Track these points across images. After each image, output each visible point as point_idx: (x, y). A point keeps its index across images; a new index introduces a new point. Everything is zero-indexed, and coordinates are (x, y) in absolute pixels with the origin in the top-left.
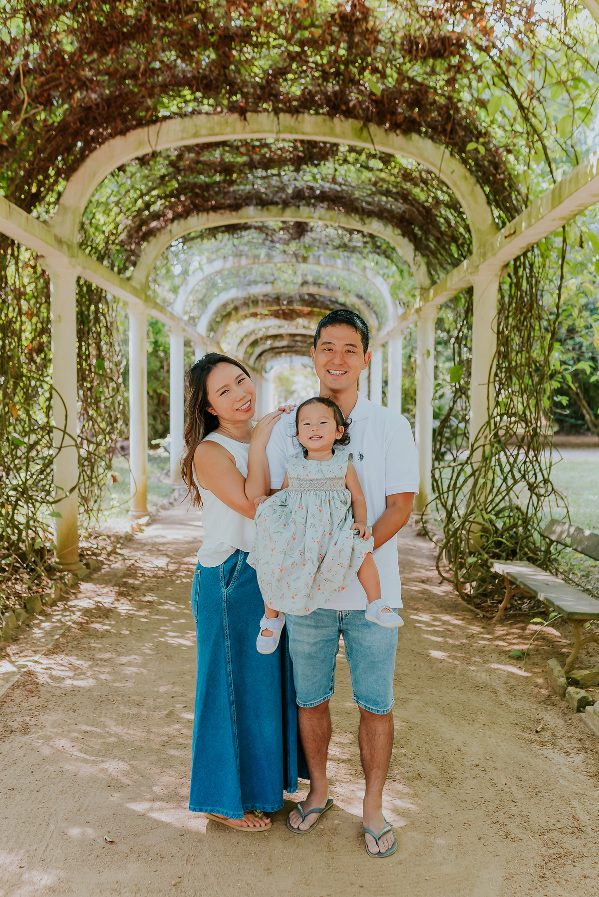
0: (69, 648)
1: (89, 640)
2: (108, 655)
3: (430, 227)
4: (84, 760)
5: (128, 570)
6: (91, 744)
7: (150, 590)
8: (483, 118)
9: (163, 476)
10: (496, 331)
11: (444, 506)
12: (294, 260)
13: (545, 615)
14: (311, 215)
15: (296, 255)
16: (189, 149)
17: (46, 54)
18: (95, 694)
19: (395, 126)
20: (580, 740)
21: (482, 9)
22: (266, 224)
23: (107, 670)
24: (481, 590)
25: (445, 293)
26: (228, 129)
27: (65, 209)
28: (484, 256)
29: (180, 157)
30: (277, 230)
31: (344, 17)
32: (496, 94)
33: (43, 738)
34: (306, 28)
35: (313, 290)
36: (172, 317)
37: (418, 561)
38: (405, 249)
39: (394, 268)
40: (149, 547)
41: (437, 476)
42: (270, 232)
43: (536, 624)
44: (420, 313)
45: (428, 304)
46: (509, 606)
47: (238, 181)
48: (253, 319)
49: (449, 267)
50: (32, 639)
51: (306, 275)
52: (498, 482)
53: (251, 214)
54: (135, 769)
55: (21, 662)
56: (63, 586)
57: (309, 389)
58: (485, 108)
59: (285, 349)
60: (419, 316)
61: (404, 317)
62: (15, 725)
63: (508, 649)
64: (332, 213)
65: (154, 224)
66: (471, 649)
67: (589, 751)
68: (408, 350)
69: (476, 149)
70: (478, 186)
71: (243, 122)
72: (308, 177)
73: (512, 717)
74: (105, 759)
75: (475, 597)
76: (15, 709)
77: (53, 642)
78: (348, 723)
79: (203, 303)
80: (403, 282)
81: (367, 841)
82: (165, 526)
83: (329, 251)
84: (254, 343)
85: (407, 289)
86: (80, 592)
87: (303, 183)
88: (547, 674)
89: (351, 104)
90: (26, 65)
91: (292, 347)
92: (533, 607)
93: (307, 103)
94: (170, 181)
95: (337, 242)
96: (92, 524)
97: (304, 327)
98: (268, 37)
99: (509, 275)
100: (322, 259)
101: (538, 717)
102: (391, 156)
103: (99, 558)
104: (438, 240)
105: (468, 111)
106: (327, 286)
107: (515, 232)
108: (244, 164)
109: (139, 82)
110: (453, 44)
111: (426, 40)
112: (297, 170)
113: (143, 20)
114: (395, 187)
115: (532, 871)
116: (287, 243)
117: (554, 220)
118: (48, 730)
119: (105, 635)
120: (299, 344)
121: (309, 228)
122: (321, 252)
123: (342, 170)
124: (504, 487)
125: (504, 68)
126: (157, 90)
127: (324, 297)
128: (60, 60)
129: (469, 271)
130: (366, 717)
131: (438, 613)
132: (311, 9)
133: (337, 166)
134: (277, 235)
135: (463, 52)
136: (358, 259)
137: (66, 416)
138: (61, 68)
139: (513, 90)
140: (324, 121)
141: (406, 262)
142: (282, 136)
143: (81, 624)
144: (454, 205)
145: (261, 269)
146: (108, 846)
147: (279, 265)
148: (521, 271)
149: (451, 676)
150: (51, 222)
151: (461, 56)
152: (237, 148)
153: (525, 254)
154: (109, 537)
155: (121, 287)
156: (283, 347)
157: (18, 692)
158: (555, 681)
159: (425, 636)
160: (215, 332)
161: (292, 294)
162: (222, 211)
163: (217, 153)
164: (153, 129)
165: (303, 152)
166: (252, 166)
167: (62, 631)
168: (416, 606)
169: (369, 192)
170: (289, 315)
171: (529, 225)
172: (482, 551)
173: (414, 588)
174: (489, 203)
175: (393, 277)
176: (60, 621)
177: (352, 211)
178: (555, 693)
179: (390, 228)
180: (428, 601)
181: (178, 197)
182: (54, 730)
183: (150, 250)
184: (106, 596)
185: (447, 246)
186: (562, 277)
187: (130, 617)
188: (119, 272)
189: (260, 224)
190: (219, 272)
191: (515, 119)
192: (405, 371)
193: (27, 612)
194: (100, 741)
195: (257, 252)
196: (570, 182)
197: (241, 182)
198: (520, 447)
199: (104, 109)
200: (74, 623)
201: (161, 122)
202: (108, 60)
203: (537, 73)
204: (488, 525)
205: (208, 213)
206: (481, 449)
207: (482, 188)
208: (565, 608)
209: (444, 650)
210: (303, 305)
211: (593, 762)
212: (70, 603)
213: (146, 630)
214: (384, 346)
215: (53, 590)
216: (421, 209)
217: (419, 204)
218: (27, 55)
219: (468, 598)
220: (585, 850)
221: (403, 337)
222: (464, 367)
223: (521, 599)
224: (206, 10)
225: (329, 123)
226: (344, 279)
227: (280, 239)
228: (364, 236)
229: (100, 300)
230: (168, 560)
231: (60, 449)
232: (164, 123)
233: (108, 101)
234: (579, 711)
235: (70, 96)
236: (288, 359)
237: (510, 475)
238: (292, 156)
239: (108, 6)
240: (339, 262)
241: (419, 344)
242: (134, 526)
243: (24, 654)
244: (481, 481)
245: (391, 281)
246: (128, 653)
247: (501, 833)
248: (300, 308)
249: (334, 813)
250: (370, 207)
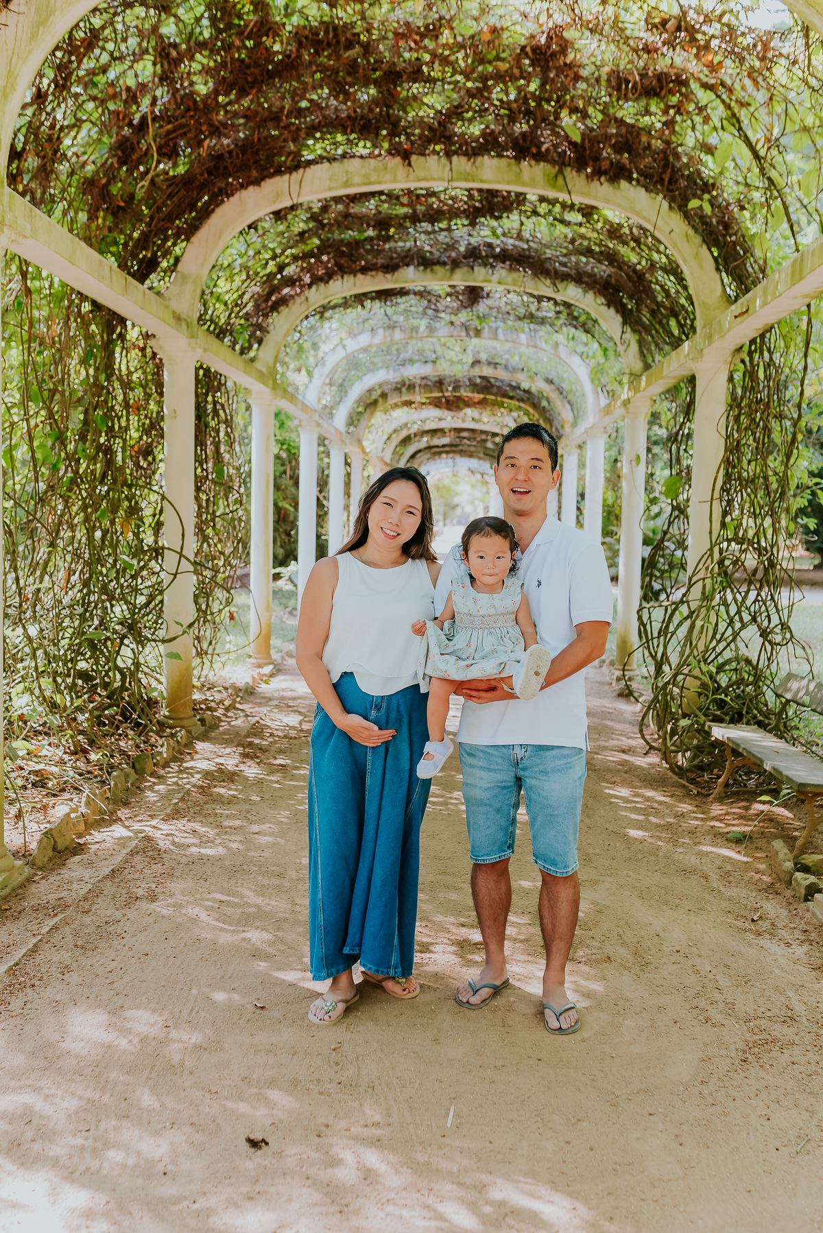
0: (191, 814)
1: (214, 806)
2: (237, 823)
3: (644, 296)
4: (222, 930)
5: (252, 728)
6: (229, 913)
7: (281, 752)
8: (709, 167)
9: (286, 615)
10: (724, 433)
11: (654, 657)
12: (464, 334)
13: (775, 793)
14: (488, 278)
15: (466, 327)
16: (337, 200)
17: (176, 99)
18: (227, 863)
19: (598, 173)
20: (805, 931)
21: (708, 42)
22: (429, 288)
23: (239, 838)
24: (696, 762)
25: (660, 382)
26: (388, 177)
27: (184, 277)
28: (710, 337)
29: (325, 209)
30: (443, 296)
31: (537, 49)
32: (727, 140)
33: (174, 906)
34: (490, 62)
35: (487, 371)
36: (305, 408)
37: (619, 726)
38: (610, 321)
39: (596, 345)
40: (274, 703)
41: (645, 618)
42: (433, 300)
43: (764, 803)
44: (628, 406)
45: (639, 395)
46: (731, 782)
47: (396, 236)
48: (405, 409)
49: (667, 348)
50: (146, 803)
51: (478, 352)
52: (722, 626)
53: (410, 277)
54: (282, 940)
55: (137, 826)
56: (175, 745)
57: (477, 502)
58: (713, 155)
59: (447, 449)
60: (627, 410)
61: (607, 410)
62: (140, 892)
63: (725, 830)
64: (515, 275)
65: (286, 291)
66: (680, 829)
67: (814, 943)
68: (613, 452)
69: (701, 208)
70: (705, 247)
71: (407, 168)
72: (486, 232)
73: (724, 904)
74: (245, 929)
75: (688, 770)
76: (137, 875)
77: (172, 807)
78: (527, 902)
79: (342, 389)
80: (608, 364)
81: (547, 1017)
82: (293, 677)
83: (510, 323)
84: (406, 441)
85: (612, 373)
86: (196, 753)
87: (479, 239)
88: (771, 858)
89: (544, 148)
90: (153, 112)
91: (456, 446)
92: (761, 784)
93: (488, 145)
94: (310, 238)
95: (522, 311)
96: (204, 673)
97: (473, 419)
98: (444, 72)
99: (743, 361)
100: (500, 332)
101: (755, 906)
102: (593, 207)
103: (215, 714)
104: (653, 313)
105: (691, 158)
106: (506, 367)
107: (747, 311)
108: (406, 217)
109: (282, 124)
110: (672, 81)
111: (637, 78)
112: (473, 224)
113: (293, 56)
114: (600, 245)
115: (733, 1055)
116: (456, 312)
117: (795, 298)
118: (179, 898)
119: (231, 801)
120: (466, 441)
121: (485, 294)
122: (500, 324)
123: (529, 224)
124: (730, 631)
125: (736, 110)
126: (302, 134)
127: (502, 381)
128: (191, 104)
129: (691, 356)
130: (549, 881)
131: (640, 788)
132: (497, 43)
133: (523, 219)
134: (443, 303)
135: (684, 90)
136: (548, 333)
137: (183, 535)
138: (192, 113)
139: (746, 136)
140: (509, 165)
141: (611, 338)
142: (455, 184)
143: (202, 787)
144: (673, 270)
145: (419, 344)
146: (258, 1011)
147: (443, 340)
148: (756, 356)
149: (653, 858)
150: (166, 294)
151: (681, 94)
152: (398, 198)
153: (762, 336)
154: (226, 689)
155: (245, 372)
156: (443, 446)
157: (138, 858)
158: (780, 865)
159: (623, 813)
160: (356, 427)
161: (459, 376)
162: (373, 273)
163: (372, 203)
164: (296, 176)
165: (481, 201)
166: (415, 219)
167: (180, 795)
168: (614, 779)
169: (565, 251)
170: (453, 404)
171: (765, 304)
172: (698, 713)
173: (611, 759)
174: (718, 269)
175: (594, 357)
176: (176, 784)
177: (541, 273)
178: (780, 880)
179: (590, 295)
180: (629, 774)
181: (318, 258)
182: (186, 898)
183: (279, 323)
184: (230, 759)
185: (664, 321)
186: (805, 368)
187: (260, 782)
188: (242, 353)
189: (422, 289)
190: (365, 350)
191: (749, 170)
192: (608, 480)
193: (136, 772)
194: (239, 911)
195: (415, 323)
196: (813, 254)
197: (400, 238)
198: (750, 583)
199: (238, 158)
200: (194, 786)
201: (305, 167)
202: (246, 102)
203: (775, 117)
204: (707, 679)
205: (355, 276)
206: (700, 584)
207: (709, 249)
208: (795, 779)
209: (646, 830)
210: (473, 392)
211: (818, 955)
212: (185, 765)
213: (281, 797)
214: (580, 447)
215: (164, 749)
216: (631, 273)
217: (629, 267)
218: (154, 101)
219: (679, 771)
220: (797, 1039)
221: (607, 436)
222: (683, 477)
223: (748, 773)
224: (368, 42)
225: (514, 168)
226: (528, 358)
227: (447, 307)
228: (556, 303)
229: (219, 390)
230: (301, 718)
231: (175, 575)
232: (307, 169)
233: (245, 147)
234: (806, 900)
235: (200, 143)
236: (450, 462)
237: (737, 618)
238: (466, 207)
239: (252, 42)
240: (523, 338)
241: (626, 446)
242: (255, 676)
243: (139, 818)
244: (699, 623)
245: (593, 363)
246: (261, 821)
247: (701, 1018)
248: (470, 395)
249: (509, 991)
250: (564, 269)
